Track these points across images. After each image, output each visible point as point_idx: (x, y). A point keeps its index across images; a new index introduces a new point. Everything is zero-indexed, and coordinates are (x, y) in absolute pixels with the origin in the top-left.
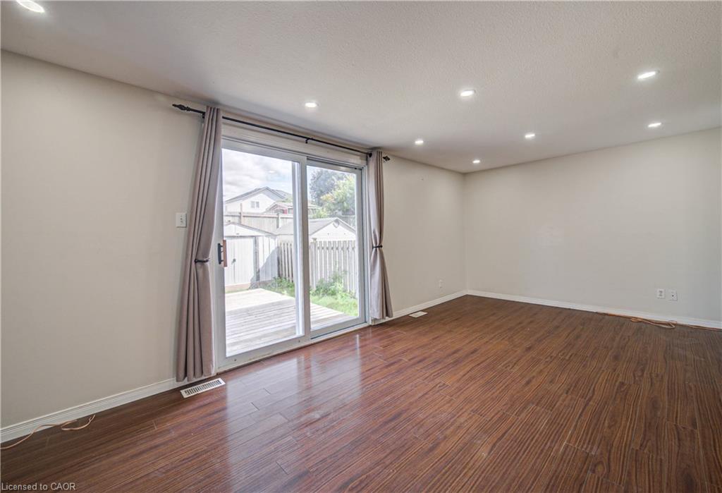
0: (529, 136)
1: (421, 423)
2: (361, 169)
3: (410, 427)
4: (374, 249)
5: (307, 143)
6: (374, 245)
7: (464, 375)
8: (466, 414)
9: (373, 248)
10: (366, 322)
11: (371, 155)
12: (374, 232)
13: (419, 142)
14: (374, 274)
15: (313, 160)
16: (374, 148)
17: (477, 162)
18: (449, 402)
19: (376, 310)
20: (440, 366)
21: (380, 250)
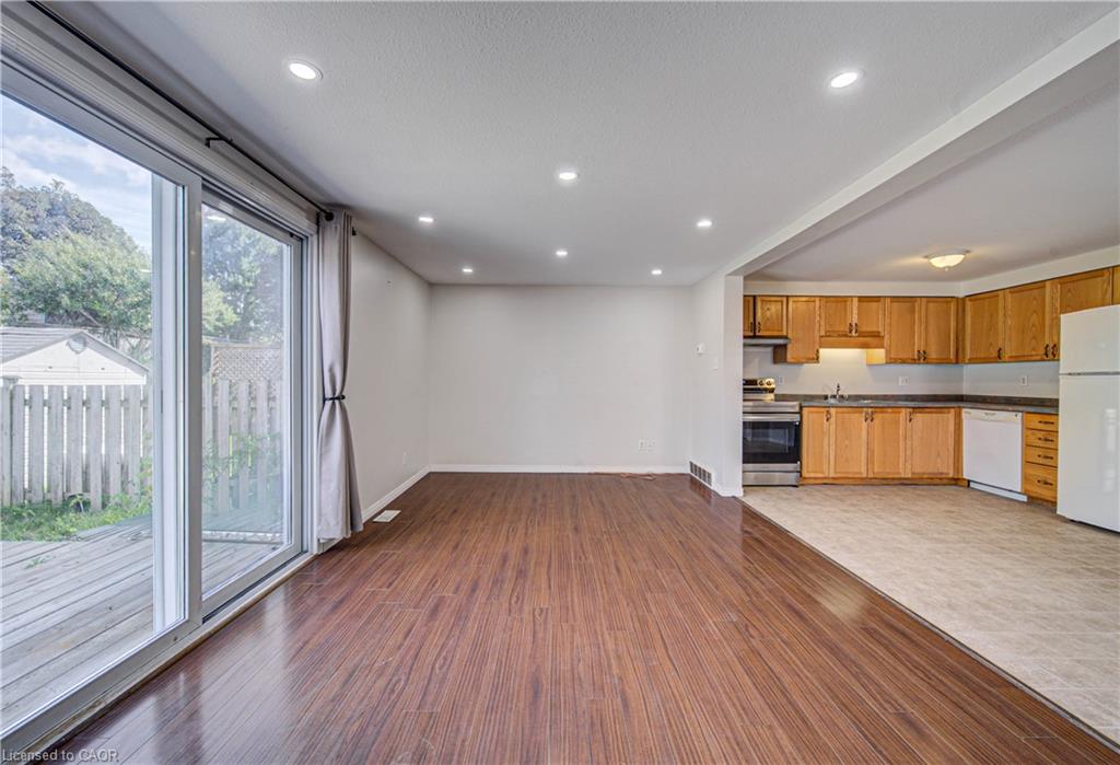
0: (562, 253)
1: (576, 676)
2: (301, 240)
3: (570, 691)
4: (328, 403)
5: (208, 145)
6: (329, 394)
7: (550, 586)
8: (607, 637)
9: (324, 400)
10: (303, 552)
11: (330, 217)
12: (331, 370)
13: (426, 220)
14: (328, 451)
15: (215, 191)
16: (342, 206)
17: (468, 270)
18: (573, 631)
19: (333, 523)
20: (507, 586)
21: (341, 404)
